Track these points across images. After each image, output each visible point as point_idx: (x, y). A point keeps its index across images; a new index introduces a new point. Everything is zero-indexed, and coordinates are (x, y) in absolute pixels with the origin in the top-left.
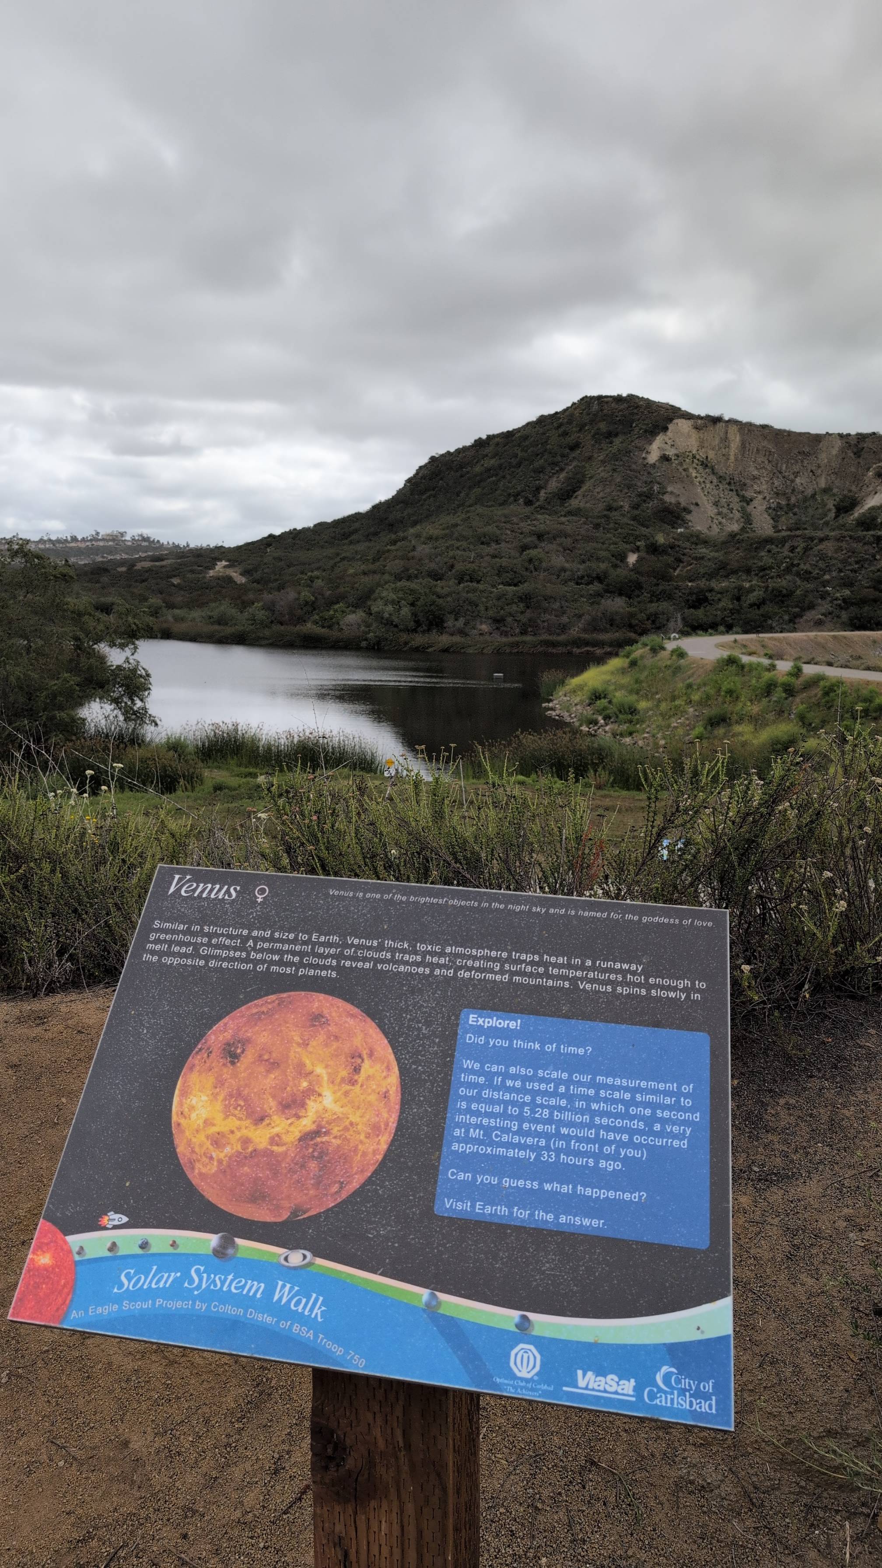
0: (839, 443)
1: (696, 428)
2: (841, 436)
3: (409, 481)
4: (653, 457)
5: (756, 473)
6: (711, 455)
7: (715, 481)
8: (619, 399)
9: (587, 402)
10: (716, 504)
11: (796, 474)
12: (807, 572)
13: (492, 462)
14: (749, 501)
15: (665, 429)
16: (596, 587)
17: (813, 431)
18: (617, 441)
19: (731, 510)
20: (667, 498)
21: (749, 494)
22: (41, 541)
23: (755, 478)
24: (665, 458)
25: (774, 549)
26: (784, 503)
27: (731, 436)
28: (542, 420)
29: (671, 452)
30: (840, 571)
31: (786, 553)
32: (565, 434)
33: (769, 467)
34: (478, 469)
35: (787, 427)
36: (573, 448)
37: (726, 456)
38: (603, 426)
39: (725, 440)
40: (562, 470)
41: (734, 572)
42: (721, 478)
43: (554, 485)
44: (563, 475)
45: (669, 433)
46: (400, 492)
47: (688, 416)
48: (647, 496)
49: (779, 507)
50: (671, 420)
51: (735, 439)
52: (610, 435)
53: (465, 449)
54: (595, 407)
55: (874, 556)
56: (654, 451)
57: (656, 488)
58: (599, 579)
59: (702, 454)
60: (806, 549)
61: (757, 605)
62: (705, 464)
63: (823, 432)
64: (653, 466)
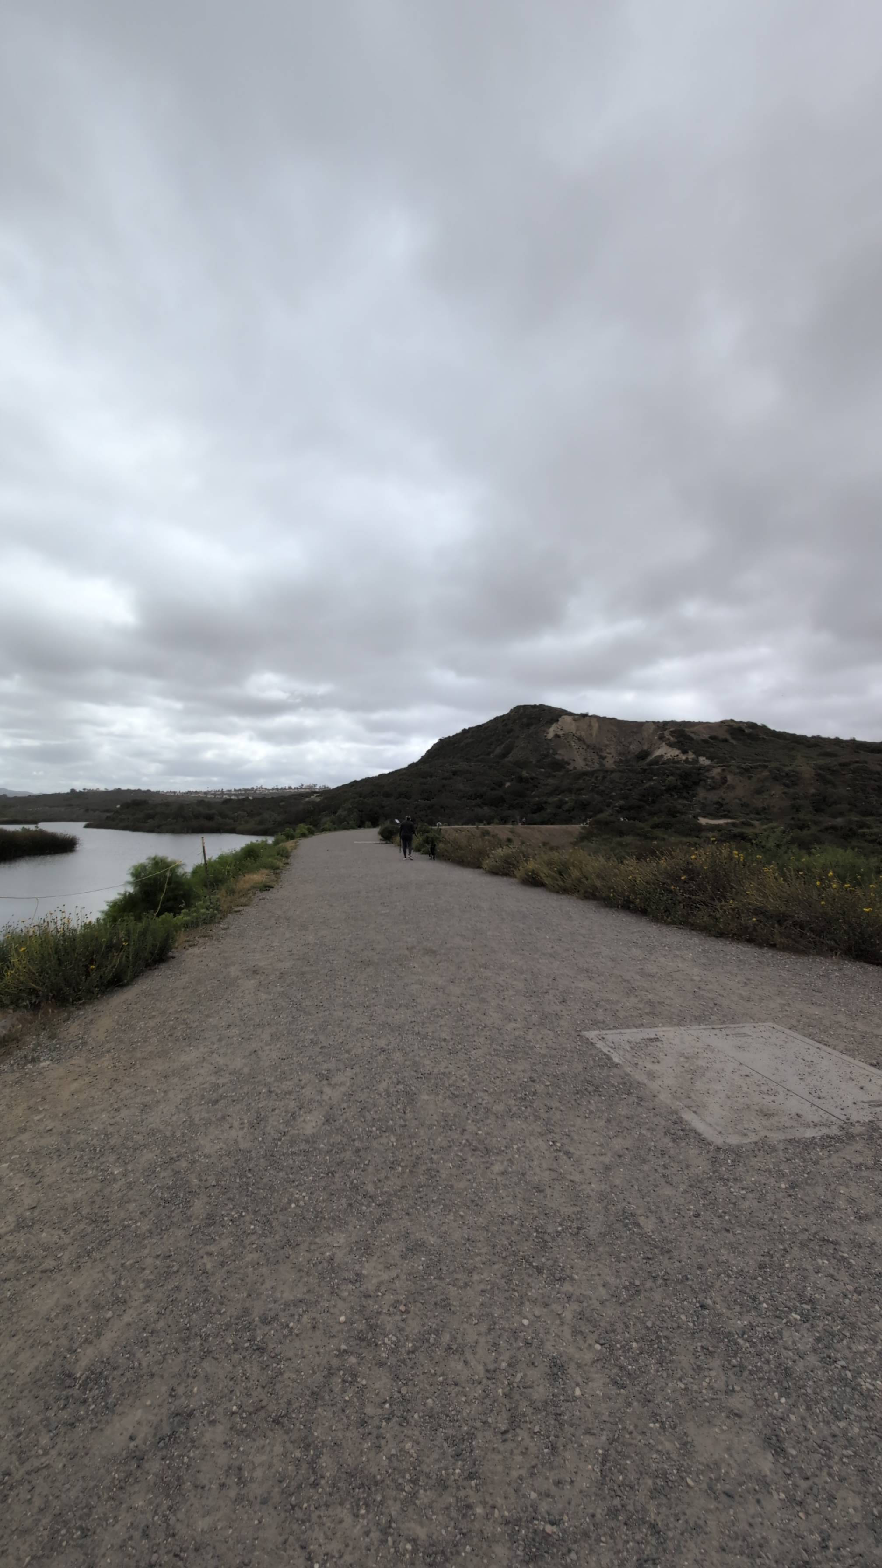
0: (653, 727)
1: (575, 720)
2: (654, 723)
3: (428, 751)
4: (551, 734)
5: (608, 743)
6: (583, 733)
7: (585, 747)
8: (535, 707)
9: (518, 708)
10: (585, 760)
11: (630, 743)
12: (603, 791)
13: (470, 740)
14: (604, 758)
15: (557, 721)
16: (479, 801)
17: (639, 720)
18: (532, 728)
19: (593, 763)
20: (557, 757)
21: (604, 754)
22: (273, 789)
23: (607, 746)
24: (557, 736)
25: (587, 778)
26: (623, 759)
27: (593, 723)
28: (497, 719)
29: (561, 733)
30: (621, 790)
31: (593, 780)
32: (506, 725)
33: (614, 739)
34: (462, 744)
35: (626, 719)
36: (509, 732)
37: (591, 735)
38: (525, 720)
39: (590, 726)
40: (502, 743)
41: (563, 792)
42: (588, 746)
43: (498, 751)
44: (502, 746)
45: (559, 723)
46: (423, 757)
47: (571, 714)
48: (546, 756)
49: (621, 761)
50: (560, 716)
51: (596, 725)
52: (529, 725)
53: (457, 735)
54: (522, 711)
55: (642, 781)
56: (551, 732)
57: (551, 751)
58: (481, 796)
59: (578, 734)
60: (604, 777)
61: (569, 811)
62: (580, 739)
63: (644, 720)
64: (550, 740)
